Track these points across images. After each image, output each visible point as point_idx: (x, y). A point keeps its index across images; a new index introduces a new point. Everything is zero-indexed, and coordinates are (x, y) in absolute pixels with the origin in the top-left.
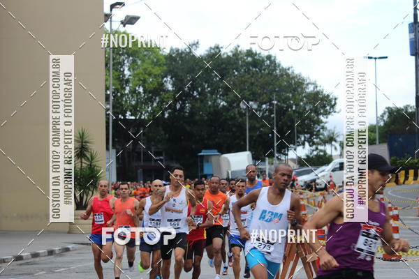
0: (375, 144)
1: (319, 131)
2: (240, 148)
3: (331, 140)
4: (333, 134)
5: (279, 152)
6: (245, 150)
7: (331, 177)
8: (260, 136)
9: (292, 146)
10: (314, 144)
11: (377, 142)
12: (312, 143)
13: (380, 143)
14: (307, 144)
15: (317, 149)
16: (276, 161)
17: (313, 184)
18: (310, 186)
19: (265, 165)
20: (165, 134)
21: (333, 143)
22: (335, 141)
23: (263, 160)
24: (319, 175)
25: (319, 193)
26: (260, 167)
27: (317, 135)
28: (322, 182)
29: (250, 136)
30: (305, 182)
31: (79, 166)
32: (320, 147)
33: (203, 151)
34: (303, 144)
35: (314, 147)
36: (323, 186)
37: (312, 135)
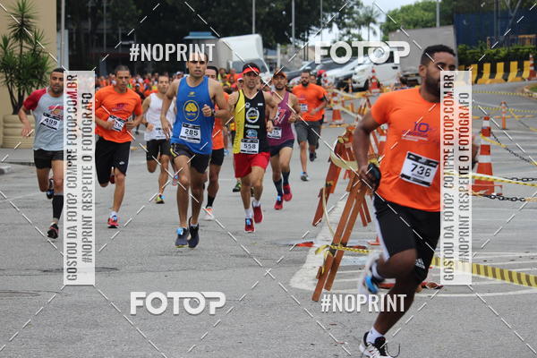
0: (435, 25)
1: (352, 8)
2: (245, 31)
3: (368, 20)
4: (371, 12)
5: (297, 37)
6: (250, 33)
7: (373, 71)
8: (269, 14)
9: (314, 28)
10: (345, 25)
11: (438, 24)
12: (342, 25)
13: (441, 25)
14: (335, 26)
15: (349, 33)
16: (290, 49)
17: (349, 81)
18: (343, 84)
19: (276, 54)
20: (138, 9)
21: (372, 25)
22: (374, 22)
23: (274, 48)
24: (357, 70)
25: (358, 95)
26: (269, 57)
27: (350, 14)
28: (360, 79)
29: (256, 14)
30: (337, 79)
31: (18, 52)
32: (353, 31)
33: (191, 33)
34: (330, 26)
35: (344, 31)
36: (362, 85)
37: (342, 13)
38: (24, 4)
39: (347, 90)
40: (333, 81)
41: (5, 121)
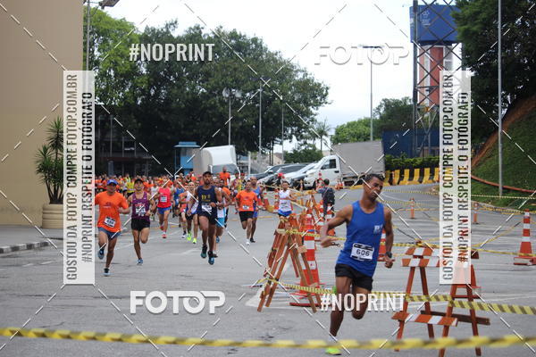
0: (369, 139)
1: (308, 123)
2: (221, 142)
3: (322, 133)
4: (324, 127)
5: (264, 145)
6: (227, 144)
7: (320, 174)
8: (241, 127)
9: (278, 139)
10: (302, 137)
11: (371, 138)
12: (300, 137)
13: (374, 138)
14: (294, 137)
15: (305, 143)
16: (259, 155)
17: (301, 181)
18: (297, 184)
19: (247, 160)
20: (138, 122)
21: (324, 137)
22: (326, 135)
23: (246, 155)
24: (307, 173)
25: (307, 192)
26: (242, 162)
27: (306, 128)
28: (310, 180)
30: (293, 180)
31: (55, 158)
32: (308, 142)
33: (180, 143)
34: (291, 138)
35: (302, 141)
36: (312, 185)
37: (300, 127)
38: (59, 123)
39: (298, 189)
40: (289, 181)
41: (44, 209)
